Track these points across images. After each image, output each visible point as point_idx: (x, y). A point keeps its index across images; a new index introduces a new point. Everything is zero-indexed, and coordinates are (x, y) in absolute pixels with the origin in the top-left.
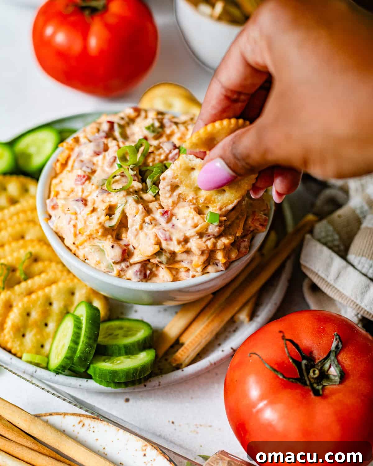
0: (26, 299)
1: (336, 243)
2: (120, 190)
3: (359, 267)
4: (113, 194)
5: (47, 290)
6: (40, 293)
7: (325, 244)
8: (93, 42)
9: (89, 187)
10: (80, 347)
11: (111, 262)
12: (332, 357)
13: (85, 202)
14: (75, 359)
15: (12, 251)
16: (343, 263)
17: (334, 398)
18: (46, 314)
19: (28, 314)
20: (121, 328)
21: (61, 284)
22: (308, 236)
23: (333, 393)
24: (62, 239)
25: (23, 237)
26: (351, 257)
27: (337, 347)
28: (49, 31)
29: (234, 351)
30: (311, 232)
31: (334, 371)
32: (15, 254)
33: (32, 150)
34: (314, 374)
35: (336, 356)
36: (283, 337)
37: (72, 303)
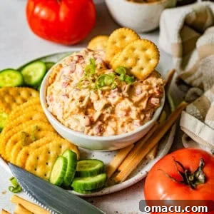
0: (36, 150)
1: (199, 115)
2: (86, 88)
3: (211, 126)
4: (82, 90)
5: (47, 145)
6: (44, 147)
7: (193, 115)
8: (62, 15)
9: (69, 88)
10: (67, 172)
11: (84, 125)
12: (200, 170)
13: (68, 96)
14: (65, 178)
15: (27, 126)
16: (203, 124)
17: (202, 190)
18: (47, 158)
19: (38, 158)
20: (87, 164)
21: (54, 142)
22: (183, 112)
23: (202, 187)
24: (55, 117)
25: (31, 119)
26: (206, 121)
27: (202, 165)
28: (37, 10)
29: (148, 173)
30: (185, 110)
31: (201, 177)
32: (28, 128)
33: (31, 74)
34: (191, 178)
35: (202, 169)
36: (174, 160)
37: (60, 152)
